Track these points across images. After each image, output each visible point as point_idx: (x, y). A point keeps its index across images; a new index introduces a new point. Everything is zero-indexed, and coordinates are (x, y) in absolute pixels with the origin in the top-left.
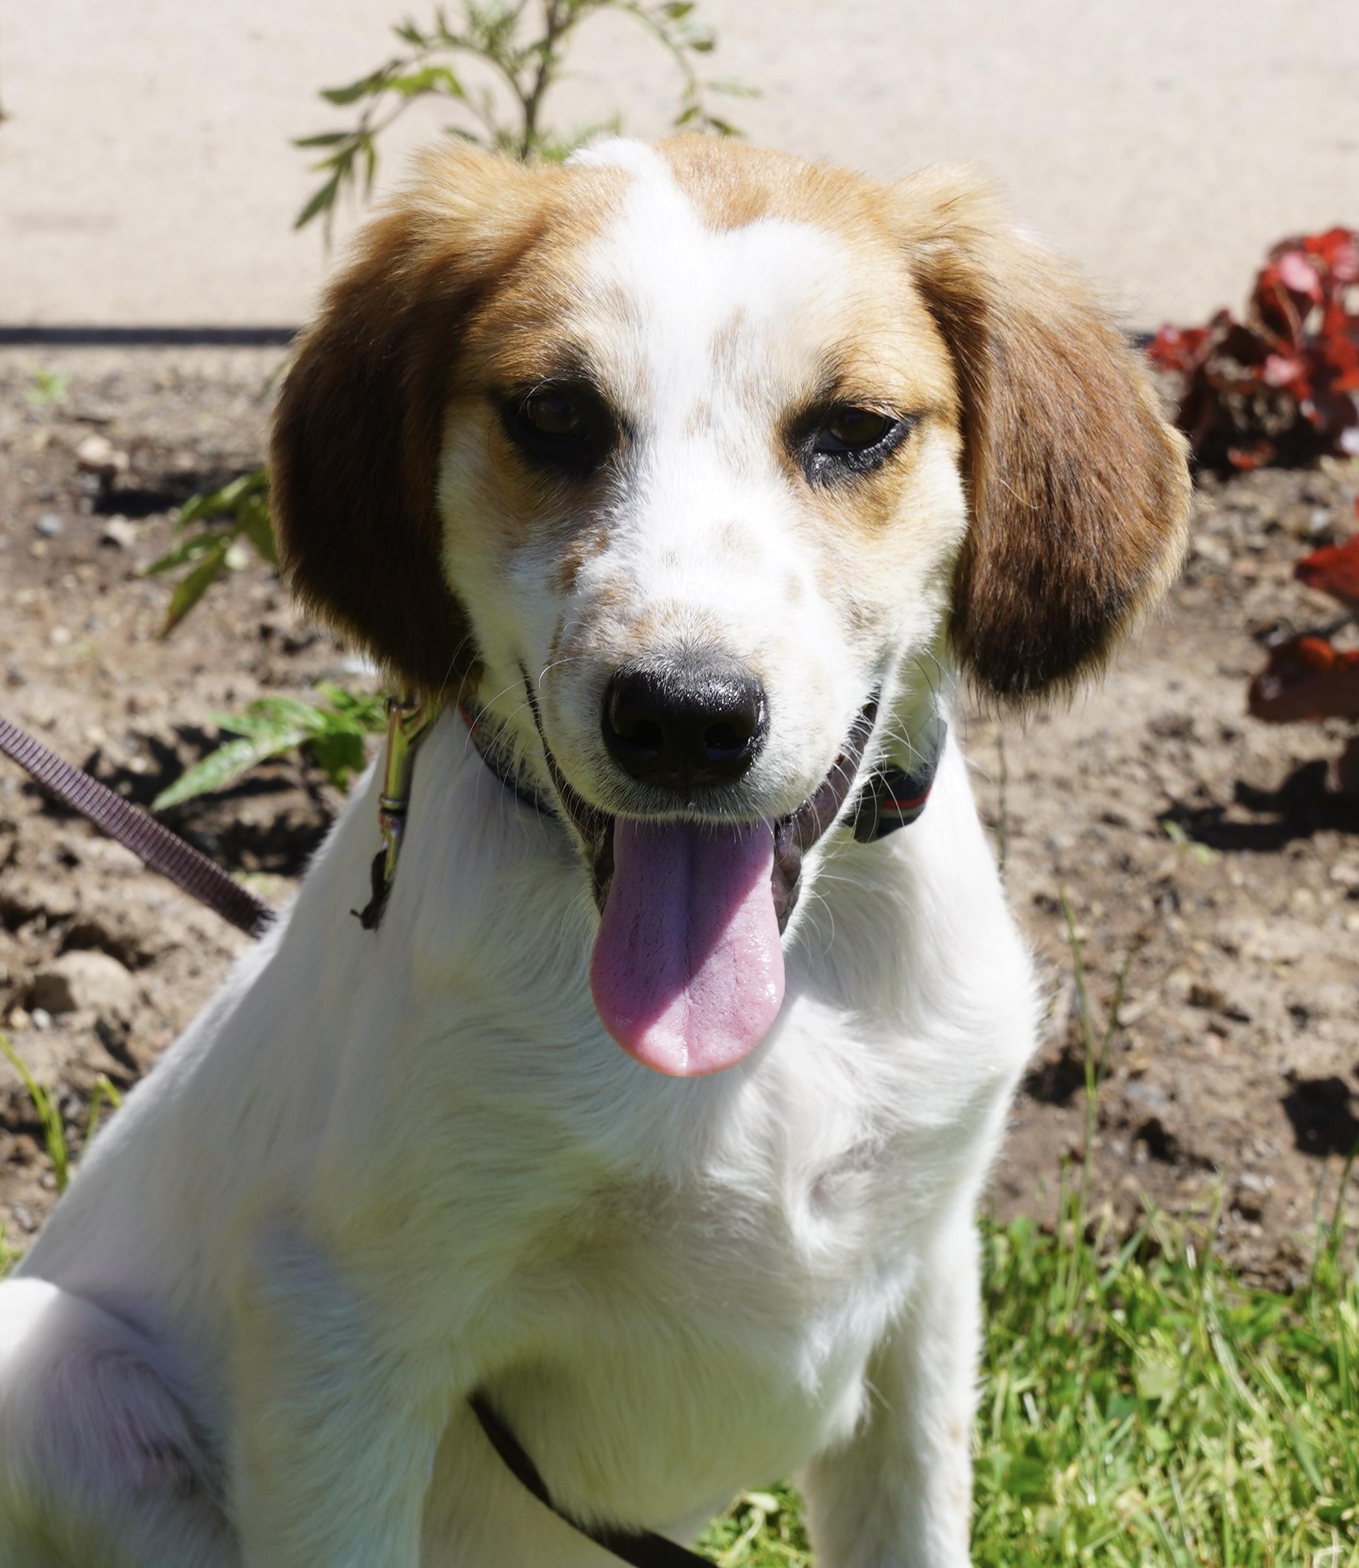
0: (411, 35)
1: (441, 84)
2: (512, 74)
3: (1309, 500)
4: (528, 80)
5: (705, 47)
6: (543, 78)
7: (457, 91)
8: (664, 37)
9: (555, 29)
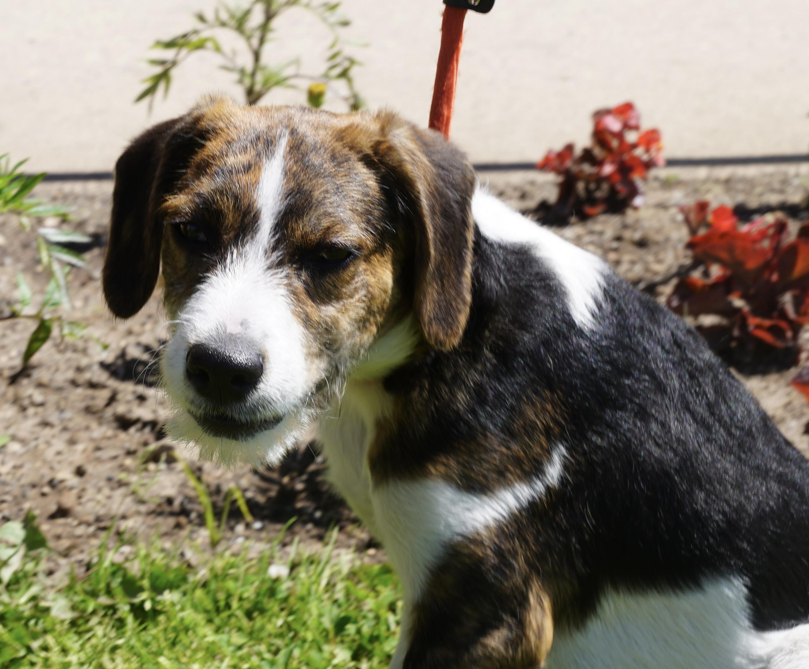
0: (201, 18)
1: (209, 45)
2: (249, 38)
3: (625, 227)
4: (255, 42)
5: (345, 24)
6: (262, 41)
7: (218, 49)
8: (324, 20)
9: (269, 16)
